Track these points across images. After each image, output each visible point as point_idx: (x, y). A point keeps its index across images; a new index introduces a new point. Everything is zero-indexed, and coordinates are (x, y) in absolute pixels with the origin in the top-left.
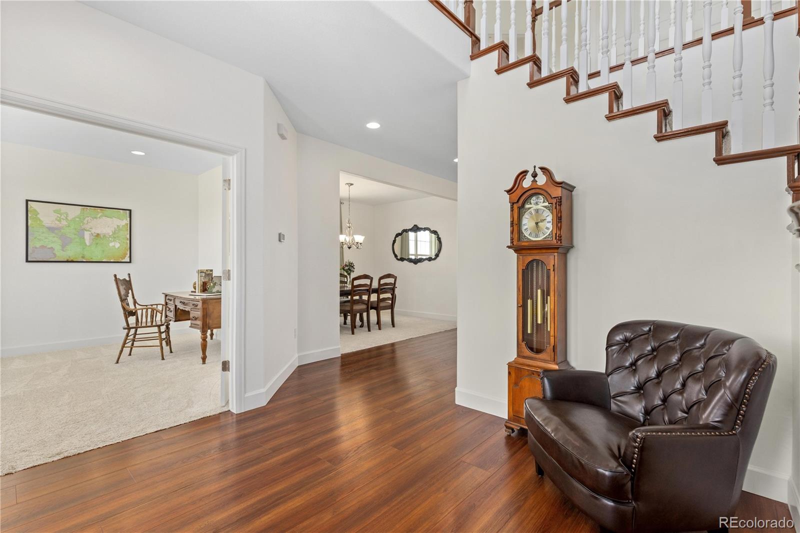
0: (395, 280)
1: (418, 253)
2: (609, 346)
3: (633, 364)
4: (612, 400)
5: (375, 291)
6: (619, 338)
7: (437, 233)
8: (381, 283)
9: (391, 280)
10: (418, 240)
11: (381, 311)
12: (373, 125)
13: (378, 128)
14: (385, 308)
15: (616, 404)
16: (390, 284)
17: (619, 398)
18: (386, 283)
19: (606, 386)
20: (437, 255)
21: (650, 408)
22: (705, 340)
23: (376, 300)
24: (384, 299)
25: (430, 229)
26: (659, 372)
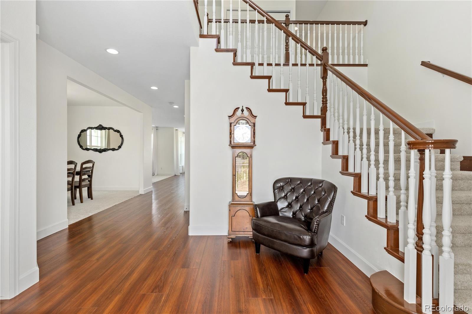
0: (93, 165)
1: (92, 145)
2: (274, 190)
3: (286, 195)
4: (280, 212)
5: (78, 173)
6: (279, 185)
7: (120, 131)
8: (83, 167)
9: (90, 165)
10: (92, 135)
11: (82, 189)
12: (112, 51)
13: (117, 54)
14: (85, 186)
15: (282, 213)
16: (90, 168)
17: (282, 211)
18: (86, 167)
19: (276, 206)
20: (120, 147)
21: (295, 212)
22: (311, 183)
23: (79, 180)
24: (84, 180)
25: (114, 129)
26: (296, 197)
